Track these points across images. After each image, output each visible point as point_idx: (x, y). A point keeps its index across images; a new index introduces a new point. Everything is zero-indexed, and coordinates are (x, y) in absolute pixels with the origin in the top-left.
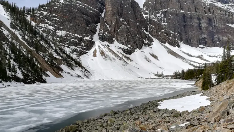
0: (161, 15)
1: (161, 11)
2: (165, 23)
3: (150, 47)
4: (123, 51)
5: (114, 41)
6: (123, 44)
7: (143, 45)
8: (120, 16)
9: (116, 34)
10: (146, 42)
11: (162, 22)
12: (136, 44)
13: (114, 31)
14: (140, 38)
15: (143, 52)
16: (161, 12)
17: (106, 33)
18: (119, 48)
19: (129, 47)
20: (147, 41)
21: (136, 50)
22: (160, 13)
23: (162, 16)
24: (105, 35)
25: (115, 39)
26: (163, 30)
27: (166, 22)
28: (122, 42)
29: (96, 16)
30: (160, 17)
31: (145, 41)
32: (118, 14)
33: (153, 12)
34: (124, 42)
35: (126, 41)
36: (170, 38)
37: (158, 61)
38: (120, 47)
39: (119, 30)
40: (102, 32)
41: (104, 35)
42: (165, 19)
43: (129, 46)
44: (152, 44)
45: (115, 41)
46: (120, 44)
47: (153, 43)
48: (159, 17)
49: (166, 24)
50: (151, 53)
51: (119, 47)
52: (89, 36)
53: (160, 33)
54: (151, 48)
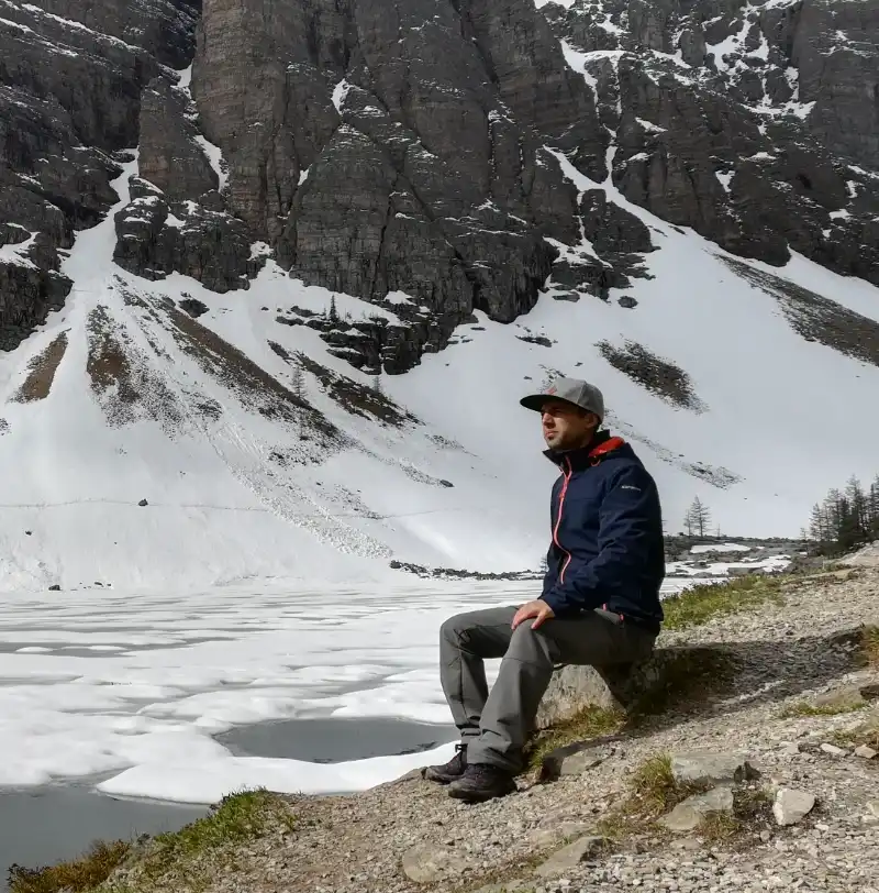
0: (752, 44)
1: (751, 18)
2: (790, 105)
3: (615, 293)
4: (327, 339)
5: (255, 267)
6: (338, 286)
7: (548, 283)
8: (327, 65)
9: (275, 208)
10: (578, 253)
11: (766, 99)
12: (471, 276)
13: (258, 183)
14: (512, 225)
15: (542, 341)
16: (747, 25)
17: (192, 207)
18: (293, 316)
19: (399, 310)
20: (587, 247)
21: (461, 330)
22: (738, 27)
23: (762, 52)
24: (179, 224)
25: (268, 250)
26: (761, 155)
27: (803, 100)
28: (327, 265)
29: (114, 88)
30: (739, 63)
31: (563, 248)
32: (314, 49)
33: (667, 26)
34: (344, 264)
35: (365, 262)
36: (833, 215)
37: (683, 412)
38: (307, 313)
39: (304, 175)
40: (149, 200)
41: (171, 221)
42: (792, 73)
43: (398, 297)
44: (641, 273)
45: (270, 263)
46: (307, 284)
47: (650, 261)
48: (729, 60)
49: (803, 111)
50: (619, 345)
51: (295, 309)
52: (19, 237)
53: (725, 179)
54: (629, 303)
